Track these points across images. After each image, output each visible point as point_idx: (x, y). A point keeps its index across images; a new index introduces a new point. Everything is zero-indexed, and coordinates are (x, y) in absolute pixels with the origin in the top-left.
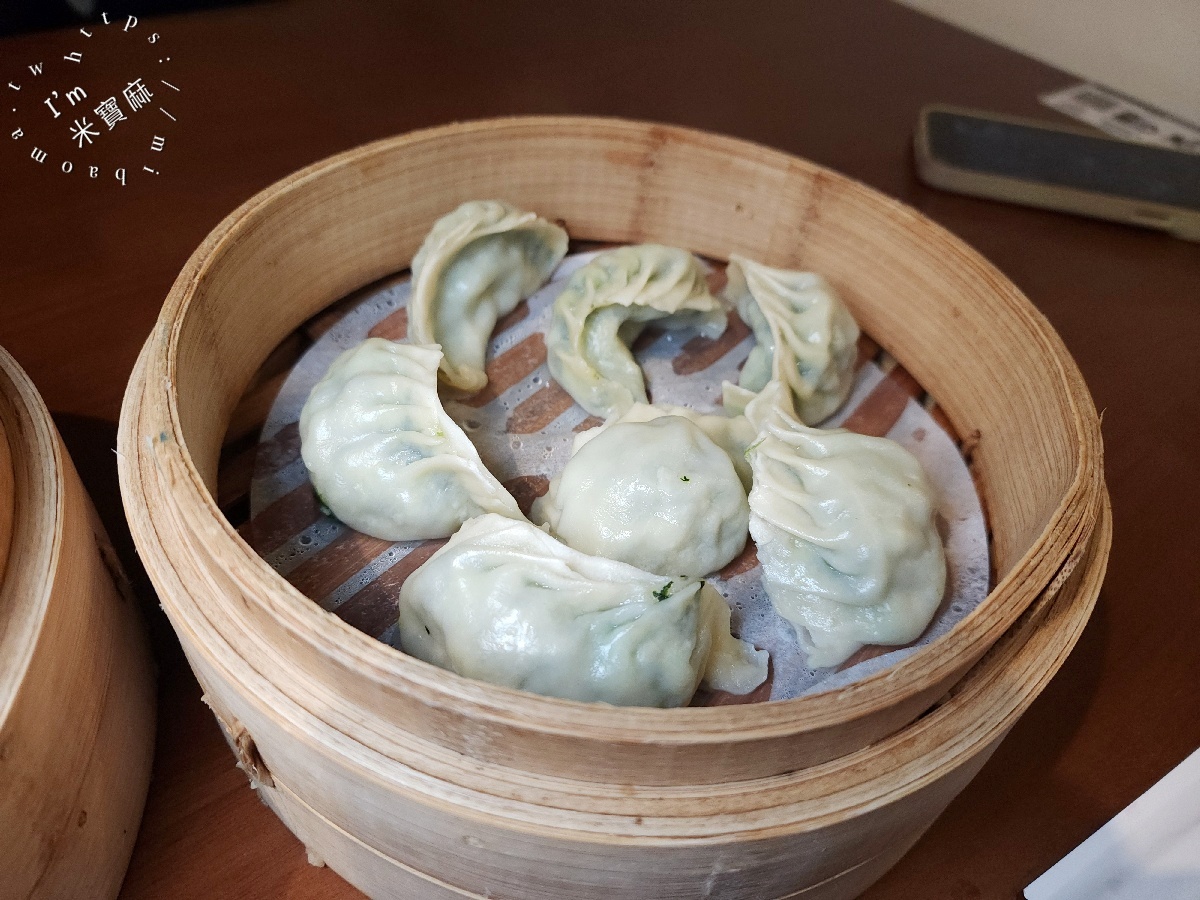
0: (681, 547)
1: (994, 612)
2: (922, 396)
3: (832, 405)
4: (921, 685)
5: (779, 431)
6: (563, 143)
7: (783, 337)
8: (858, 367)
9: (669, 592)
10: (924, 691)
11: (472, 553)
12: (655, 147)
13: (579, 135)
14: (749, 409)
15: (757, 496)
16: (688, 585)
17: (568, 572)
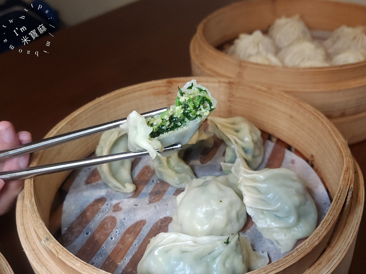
0: (227, 225)
1: (331, 214)
2: (289, 148)
3: (259, 160)
4: (316, 243)
5: (246, 175)
6: (137, 94)
7: (236, 142)
8: (264, 144)
9: (229, 241)
10: (318, 245)
11: (160, 248)
12: (170, 87)
13: (142, 90)
14: (233, 170)
15: (246, 200)
16: (234, 237)
17: (194, 244)
